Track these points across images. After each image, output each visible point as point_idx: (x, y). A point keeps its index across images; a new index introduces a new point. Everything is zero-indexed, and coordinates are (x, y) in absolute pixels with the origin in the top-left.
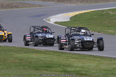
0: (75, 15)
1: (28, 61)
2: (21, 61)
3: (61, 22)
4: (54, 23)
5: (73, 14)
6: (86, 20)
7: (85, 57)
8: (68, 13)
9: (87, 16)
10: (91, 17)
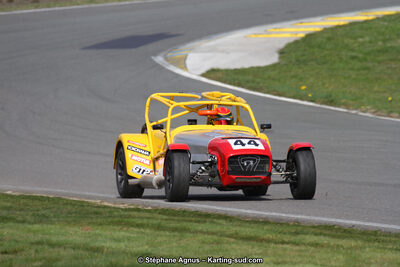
0: (302, 35)
1: (41, 255)
2: (10, 256)
3: (237, 72)
4: (203, 75)
5: (296, 33)
6: (353, 58)
7: (297, 233)
8: (270, 28)
9: (361, 40)
10: (380, 43)
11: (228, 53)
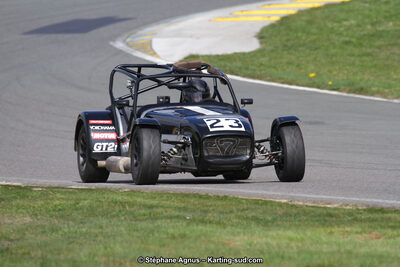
0: (277, 18)
5: (269, 16)
6: (347, 43)
8: (236, 10)
9: (345, 23)
10: (369, 27)
11: (198, 38)
